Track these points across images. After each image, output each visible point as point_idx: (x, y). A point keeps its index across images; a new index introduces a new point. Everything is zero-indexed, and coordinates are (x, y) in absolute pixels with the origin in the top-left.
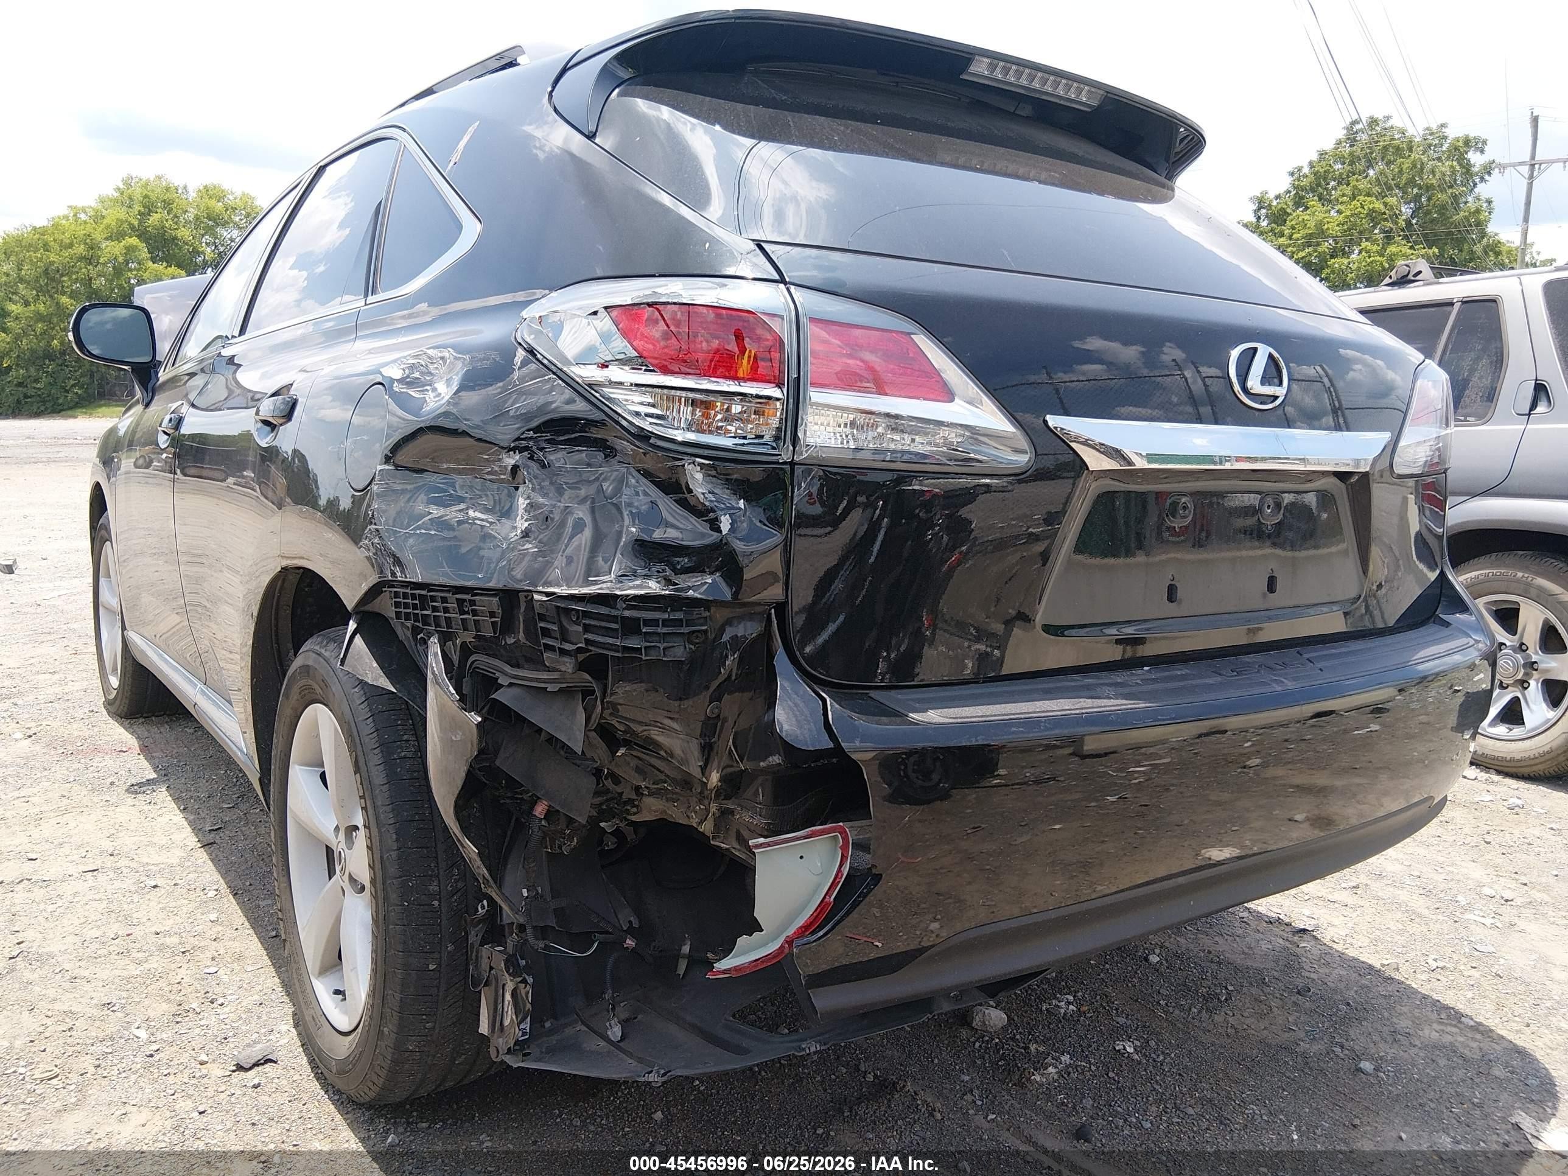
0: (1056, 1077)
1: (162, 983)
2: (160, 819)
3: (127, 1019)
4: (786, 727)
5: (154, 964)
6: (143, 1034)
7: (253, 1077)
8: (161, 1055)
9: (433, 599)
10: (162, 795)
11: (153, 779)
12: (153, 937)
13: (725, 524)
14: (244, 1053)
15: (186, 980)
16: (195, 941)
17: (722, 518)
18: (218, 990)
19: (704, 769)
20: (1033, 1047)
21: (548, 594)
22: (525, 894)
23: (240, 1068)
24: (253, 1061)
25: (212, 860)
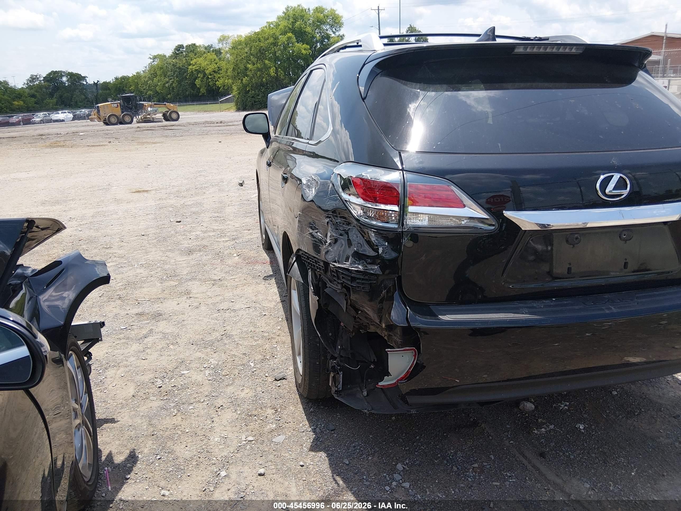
0: (544, 433)
1: (261, 349)
2: (271, 290)
3: (249, 359)
4: (394, 318)
5: (260, 342)
6: (252, 365)
7: (279, 383)
8: (256, 372)
9: (310, 258)
10: (273, 281)
11: (271, 275)
12: (261, 333)
13: (380, 250)
14: (278, 375)
15: (268, 348)
16: (272, 336)
17: (379, 249)
18: (276, 353)
19: (380, 322)
20: (540, 420)
21: (334, 265)
22: (339, 348)
23: (276, 380)
24: (280, 378)
25: (283, 307)
